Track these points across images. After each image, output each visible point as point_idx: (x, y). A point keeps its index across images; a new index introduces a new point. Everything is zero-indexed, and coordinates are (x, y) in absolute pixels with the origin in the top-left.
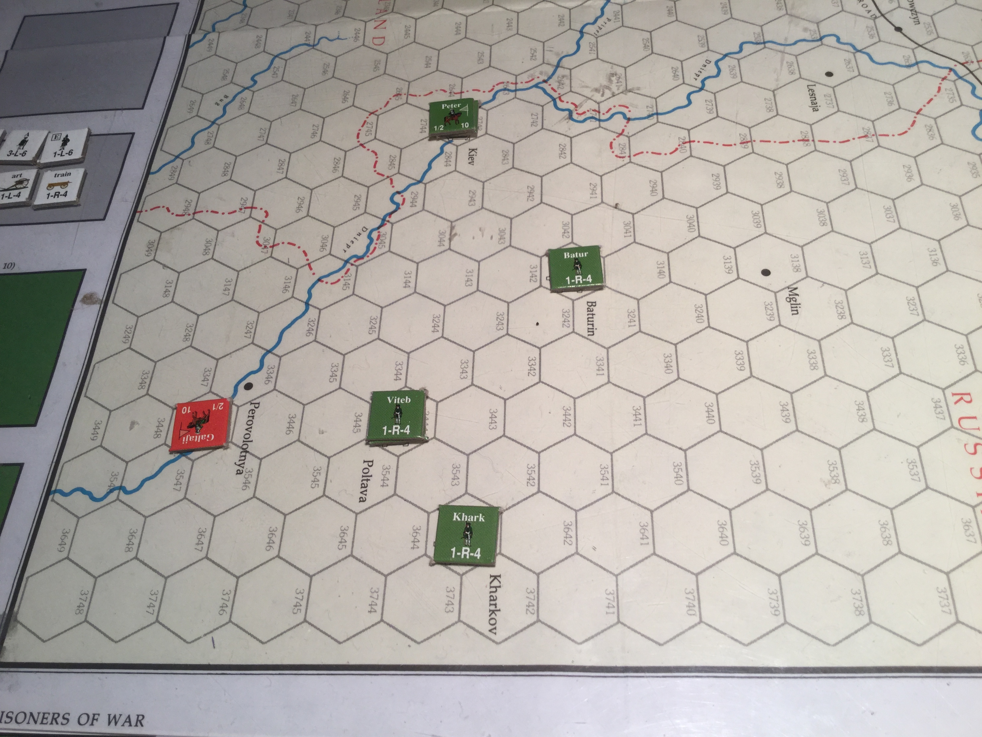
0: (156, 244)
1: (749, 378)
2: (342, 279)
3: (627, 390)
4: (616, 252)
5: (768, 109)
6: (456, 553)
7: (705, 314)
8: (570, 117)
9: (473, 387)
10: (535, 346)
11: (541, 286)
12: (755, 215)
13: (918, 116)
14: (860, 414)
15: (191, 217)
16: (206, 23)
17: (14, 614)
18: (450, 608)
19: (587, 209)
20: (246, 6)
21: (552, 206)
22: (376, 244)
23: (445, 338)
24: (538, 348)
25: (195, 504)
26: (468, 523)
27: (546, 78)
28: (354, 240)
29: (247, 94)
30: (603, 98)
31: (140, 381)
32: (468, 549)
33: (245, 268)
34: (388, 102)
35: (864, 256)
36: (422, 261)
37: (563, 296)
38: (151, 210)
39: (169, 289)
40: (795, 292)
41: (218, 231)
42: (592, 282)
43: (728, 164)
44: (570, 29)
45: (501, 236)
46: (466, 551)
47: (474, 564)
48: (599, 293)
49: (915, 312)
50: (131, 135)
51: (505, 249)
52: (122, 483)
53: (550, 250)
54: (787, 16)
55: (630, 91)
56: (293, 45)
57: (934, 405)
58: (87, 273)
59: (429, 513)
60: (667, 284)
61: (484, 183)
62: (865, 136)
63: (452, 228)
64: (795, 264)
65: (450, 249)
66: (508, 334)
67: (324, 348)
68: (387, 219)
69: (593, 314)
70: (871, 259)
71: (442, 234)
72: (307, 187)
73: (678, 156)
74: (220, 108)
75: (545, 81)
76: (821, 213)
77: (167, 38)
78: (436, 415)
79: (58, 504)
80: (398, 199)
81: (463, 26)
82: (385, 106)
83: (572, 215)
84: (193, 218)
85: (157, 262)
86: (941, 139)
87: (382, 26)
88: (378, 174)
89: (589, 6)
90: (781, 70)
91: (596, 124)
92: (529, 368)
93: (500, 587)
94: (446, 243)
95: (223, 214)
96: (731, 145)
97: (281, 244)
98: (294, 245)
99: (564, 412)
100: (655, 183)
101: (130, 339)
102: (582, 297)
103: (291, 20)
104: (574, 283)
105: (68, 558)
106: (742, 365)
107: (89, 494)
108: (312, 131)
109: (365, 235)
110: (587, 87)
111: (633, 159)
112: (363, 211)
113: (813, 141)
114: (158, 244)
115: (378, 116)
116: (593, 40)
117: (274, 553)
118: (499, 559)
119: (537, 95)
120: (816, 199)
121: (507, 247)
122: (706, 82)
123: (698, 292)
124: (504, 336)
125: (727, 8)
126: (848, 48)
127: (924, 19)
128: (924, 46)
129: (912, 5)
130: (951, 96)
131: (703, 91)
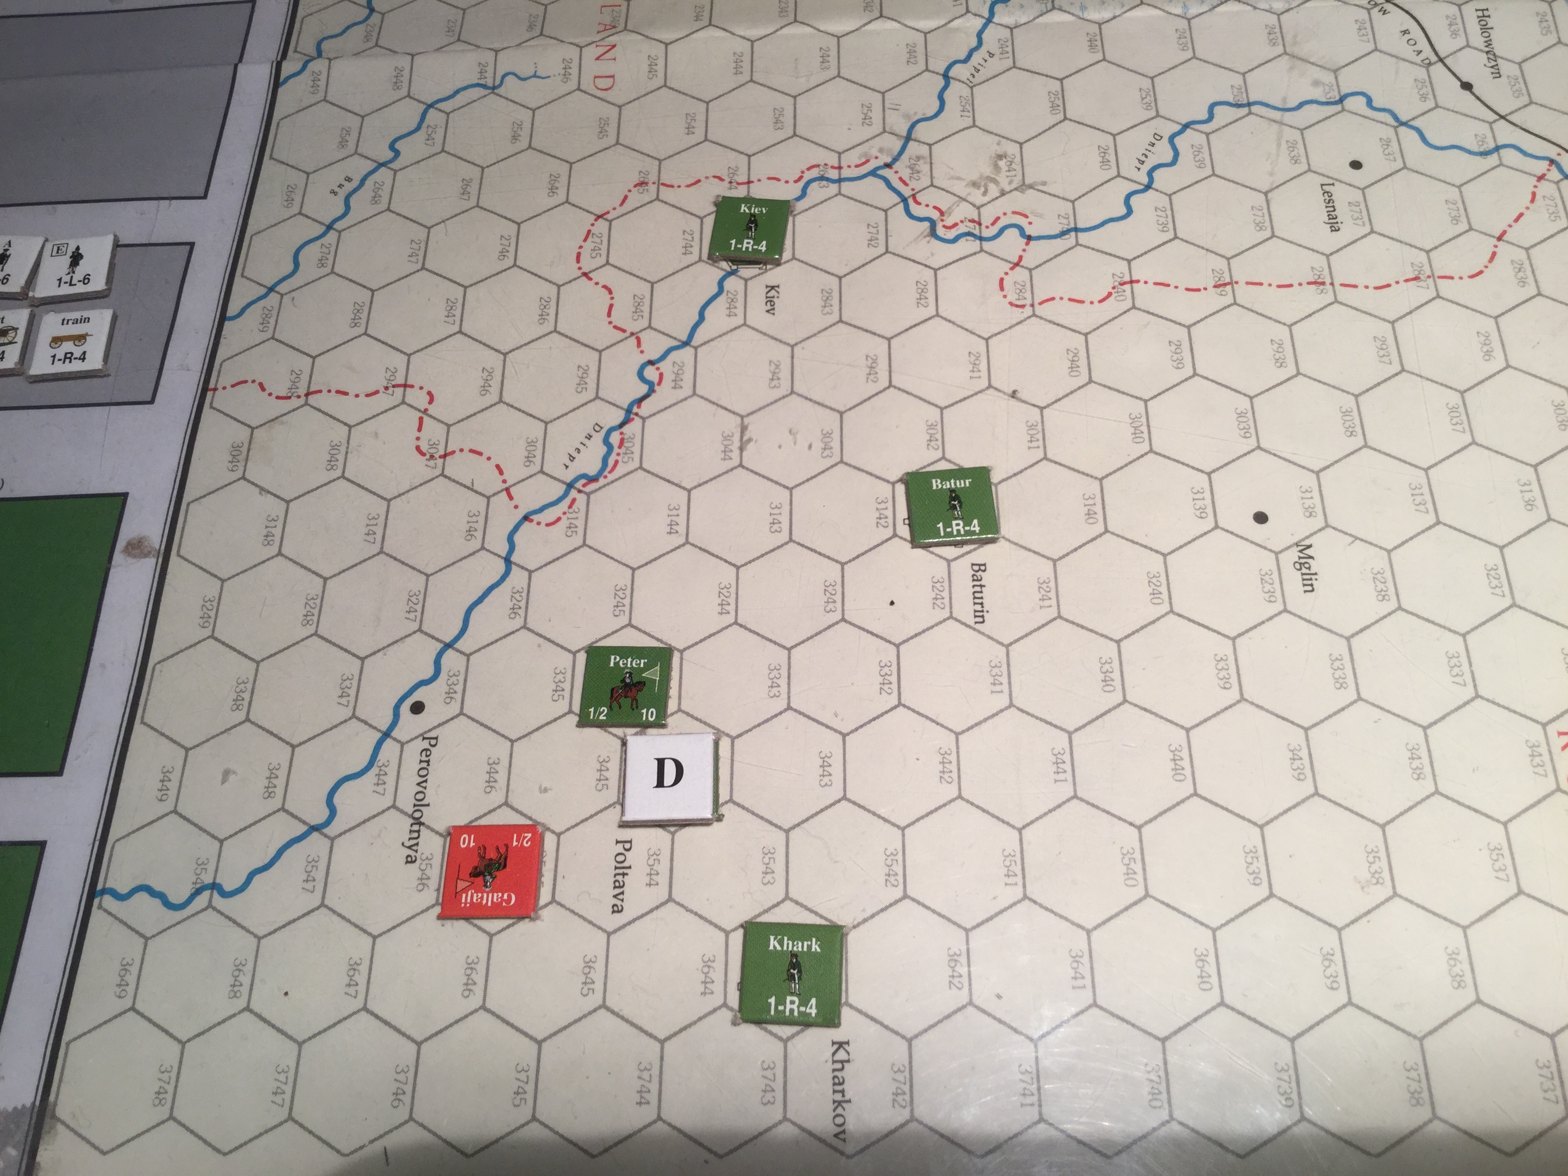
0: (244, 450)
1: (1238, 702)
2: (564, 518)
3: (1041, 720)
4: (1015, 475)
5: (1257, 225)
6: (776, 1008)
7: (1164, 589)
8: (933, 233)
9: (790, 712)
10: (890, 642)
11: (895, 535)
12: (1241, 415)
13: (1500, 244)
14: (1414, 766)
15: (302, 401)
16: (305, 42)
17: (50, 1107)
18: (769, 1097)
19: (965, 399)
20: (372, 10)
21: (907, 393)
22: (618, 454)
23: (741, 626)
24: (894, 644)
25: (340, 915)
26: (794, 955)
27: (889, 160)
28: (581, 447)
29: (383, 175)
30: (986, 199)
31: (234, 696)
32: (796, 999)
33: (400, 495)
34: (626, 197)
35: (1417, 491)
36: (695, 487)
37: (932, 553)
38: (233, 386)
39: (273, 530)
40: (1307, 552)
41: (350, 427)
42: (981, 533)
43: (1195, 324)
44: (927, 70)
45: (826, 444)
46: (792, 1002)
47: (805, 1023)
48: (989, 548)
49: (1498, 591)
50: (188, 247)
51: (832, 466)
52: (215, 878)
53: (908, 474)
54: (1286, 57)
55: (1031, 187)
56: (459, 85)
57: (1529, 751)
58: (130, 501)
59: (727, 933)
60: (1100, 535)
61: (792, 347)
62: (1416, 278)
63: (744, 429)
64: (1308, 503)
65: (741, 465)
66: (843, 620)
67: (541, 640)
68: (635, 410)
69: (981, 586)
70: (1428, 497)
71: (727, 438)
72: (496, 350)
73: (1113, 307)
74: (339, 201)
75: (888, 166)
76: (1346, 413)
77: (240, 67)
78: (732, 760)
79: (110, 914)
80: (651, 373)
81: (747, 59)
82: (622, 204)
83: (942, 409)
84: (306, 404)
85: (249, 481)
86: (1538, 287)
87: (608, 56)
88: (615, 327)
89: (957, 30)
90: (1278, 155)
91: (975, 245)
92: (881, 679)
93: (848, 1061)
94: (735, 454)
95: (357, 396)
96: (1199, 290)
97: (458, 452)
98: (480, 454)
99: (940, 758)
100: (1075, 355)
101: (212, 621)
102: (963, 555)
103: (452, 40)
104: (951, 534)
105: (133, 1009)
106: (1226, 679)
107: (161, 896)
108: (500, 248)
109: (598, 438)
110: (958, 178)
111: (1039, 310)
112: (592, 395)
113: (1332, 284)
114: (249, 450)
115: (610, 221)
116: (965, 91)
117: (475, 1001)
118: (845, 1012)
119: (873, 189)
120: (1338, 389)
121: (836, 464)
122: (1157, 174)
123: (1151, 549)
124: (837, 623)
125: (1187, 39)
126: (1386, 118)
127: (1507, 68)
128: (1509, 118)
129: (1488, 43)
130: (1552, 209)
131: (1151, 191)
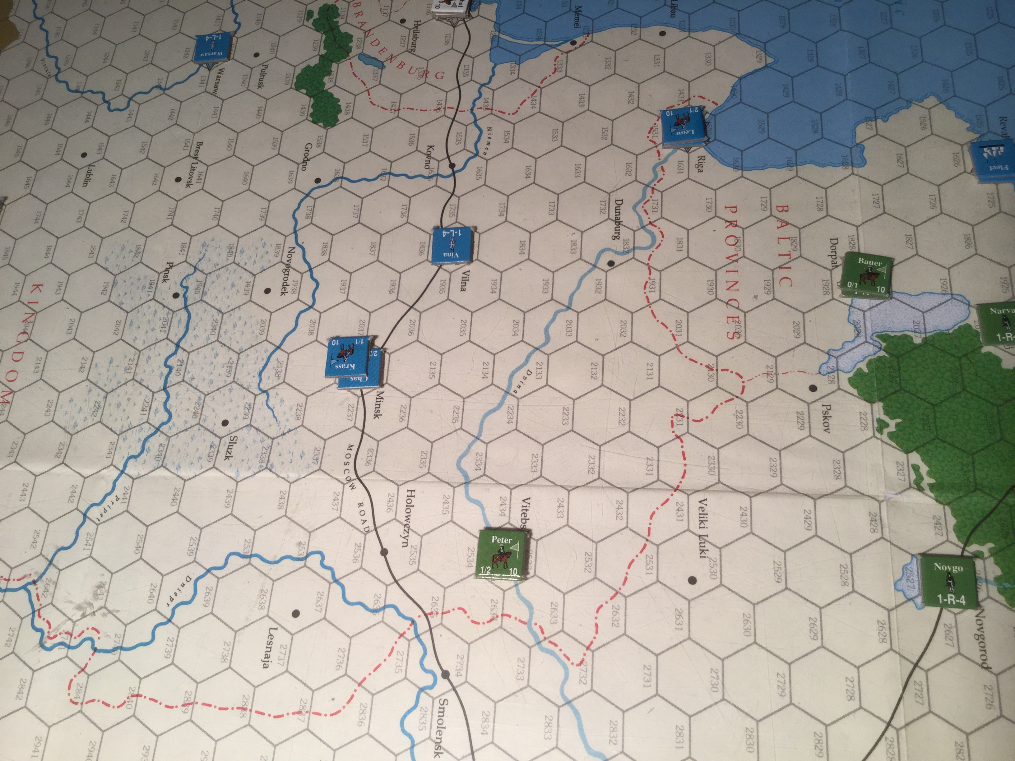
5: (223, 657)
8: (41, 641)
13: (359, 688)
43: (162, 734)
44: (77, 508)
54: (285, 518)
62: (299, 713)
73: (125, 712)
86: (369, 727)
89: (103, 478)
91: (64, 652)
96: (172, 707)
100: (93, 747)
110: (71, 602)
111: (84, 708)
113: (251, 710)
116: (93, 528)
119: (22, 602)
122: (177, 611)
125: (231, 499)
126: (327, 574)
127: (414, 539)
128: (399, 582)
129: (408, 518)
130: (399, 663)
131: (170, 624)
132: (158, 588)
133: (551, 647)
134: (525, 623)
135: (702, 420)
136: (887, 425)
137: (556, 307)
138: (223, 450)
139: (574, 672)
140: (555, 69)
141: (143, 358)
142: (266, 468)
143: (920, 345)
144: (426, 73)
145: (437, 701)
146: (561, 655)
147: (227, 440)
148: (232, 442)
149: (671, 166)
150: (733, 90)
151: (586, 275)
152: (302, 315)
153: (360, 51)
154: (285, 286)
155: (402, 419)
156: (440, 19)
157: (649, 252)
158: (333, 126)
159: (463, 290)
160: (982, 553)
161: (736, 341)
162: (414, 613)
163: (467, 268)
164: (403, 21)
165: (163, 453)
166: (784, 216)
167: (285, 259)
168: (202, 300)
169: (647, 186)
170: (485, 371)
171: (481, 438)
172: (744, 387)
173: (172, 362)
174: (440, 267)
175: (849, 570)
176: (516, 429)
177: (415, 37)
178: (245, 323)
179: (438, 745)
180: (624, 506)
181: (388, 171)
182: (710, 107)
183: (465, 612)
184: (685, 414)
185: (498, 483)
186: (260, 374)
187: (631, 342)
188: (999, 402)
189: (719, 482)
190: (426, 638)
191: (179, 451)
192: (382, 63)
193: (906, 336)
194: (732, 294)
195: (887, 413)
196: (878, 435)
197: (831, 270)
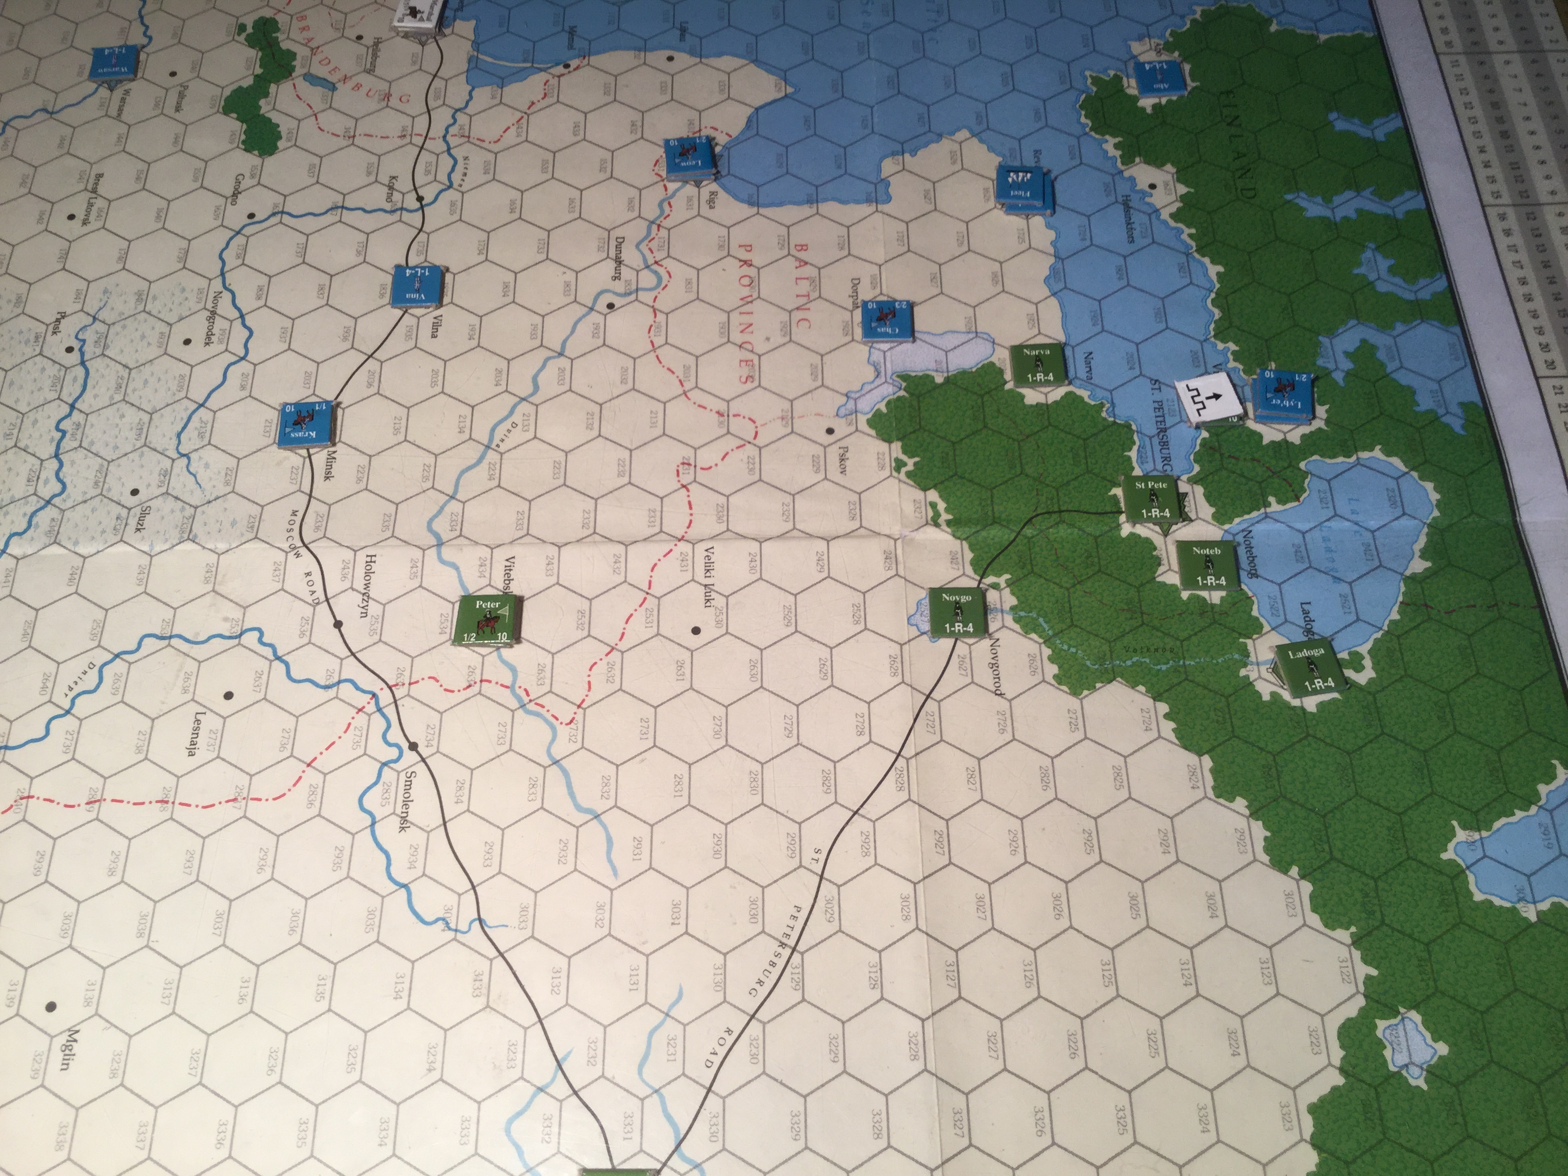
5: (138, 749)
12: (66, 917)
13: (308, 769)
35: (170, 986)
43: (61, 836)
49: (193, 1071)
54: (212, 594)
64: (90, 994)
70: (174, 990)
73: (10, 817)
76: (144, 917)
86: (320, 808)
90: (174, 685)
96: (73, 806)
113: (173, 803)
120: (145, 895)
122: (78, 701)
125: (144, 575)
126: (268, 652)
127: (374, 609)
128: (358, 655)
129: (367, 586)
130: (357, 739)
131: (69, 717)
132: (52, 679)
133: (538, 709)
134: (507, 687)
135: (710, 468)
136: (905, 465)
137: (544, 353)
138: (133, 522)
139: (563, 732)
140: (545, 94)
141: (27, 422)
142: (188, 539)
143: (942, 385)
144: (388, 96)
145: (403, 775)
146: (548, 716)
147: (137, 511)
148: (144, 514)
149: (679, 202)
150: (749, 120)
151: (580, 320)
152: (232, 368)
153: (305, 71)
154: (209, 335)
155: (359, 480)
156: (406, 35)
157: (653, 294)
158: (271, 154)
159: (434, 336)
160: (998, 584)
161: (749, 385)
162: (376, 685)
163: (438, 313)
164: (360, 38)
165: (56, 529)
166: (802, 255)
167: (209, 306)
168: (103, 355)
169: (653, 222)
170: (462, 425)
171: (458, 497)
172: (757, 433)
173: (66, 425)
174: (405, 312)
175: (862, 608)
176: (499, 486)
177: (375, 56)
178: (159, 380)
179: (404, 819)
180: (623, 559)
181: (340, 204)
182: (722, 139)
183: (438, 681)
184: (692, 462)
185: (477, 543)
186: (179, 435)
187: (634, 389)
188: (1021, 438)
189: (728, 530)
190: (390, 712)
191: (77, 525)
192: (334, 84)
193: (928, 376)
194: (746, 337)
195: (905, 452)
196: (895, 474)
197: (852, 312)
